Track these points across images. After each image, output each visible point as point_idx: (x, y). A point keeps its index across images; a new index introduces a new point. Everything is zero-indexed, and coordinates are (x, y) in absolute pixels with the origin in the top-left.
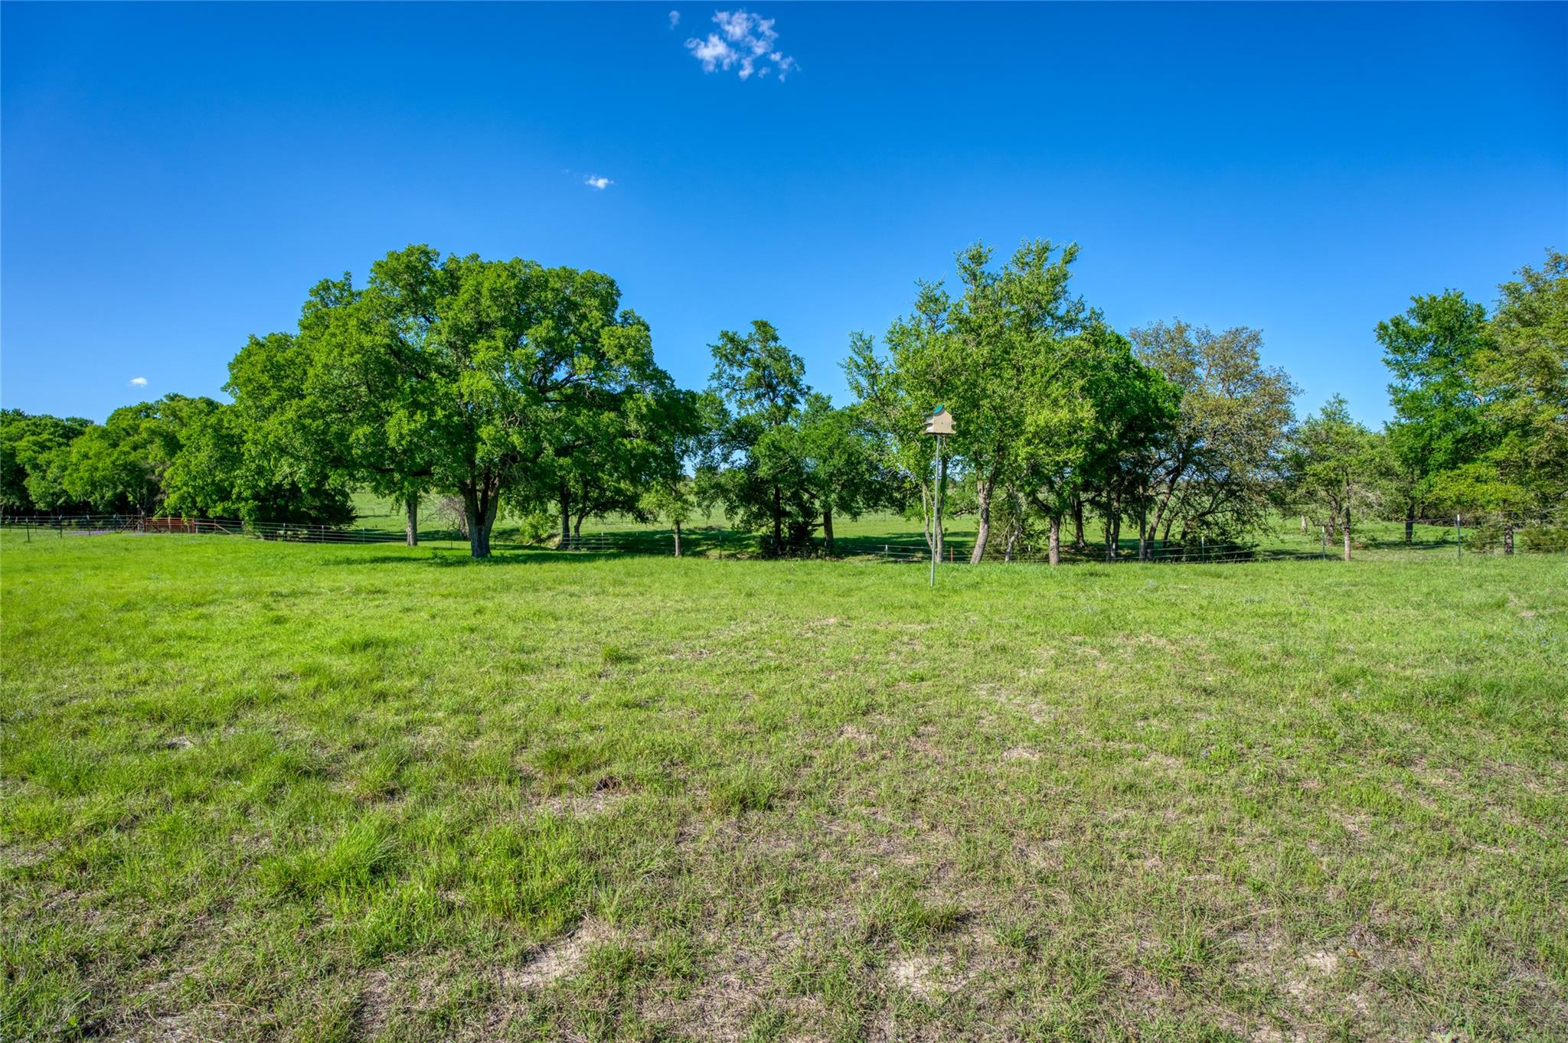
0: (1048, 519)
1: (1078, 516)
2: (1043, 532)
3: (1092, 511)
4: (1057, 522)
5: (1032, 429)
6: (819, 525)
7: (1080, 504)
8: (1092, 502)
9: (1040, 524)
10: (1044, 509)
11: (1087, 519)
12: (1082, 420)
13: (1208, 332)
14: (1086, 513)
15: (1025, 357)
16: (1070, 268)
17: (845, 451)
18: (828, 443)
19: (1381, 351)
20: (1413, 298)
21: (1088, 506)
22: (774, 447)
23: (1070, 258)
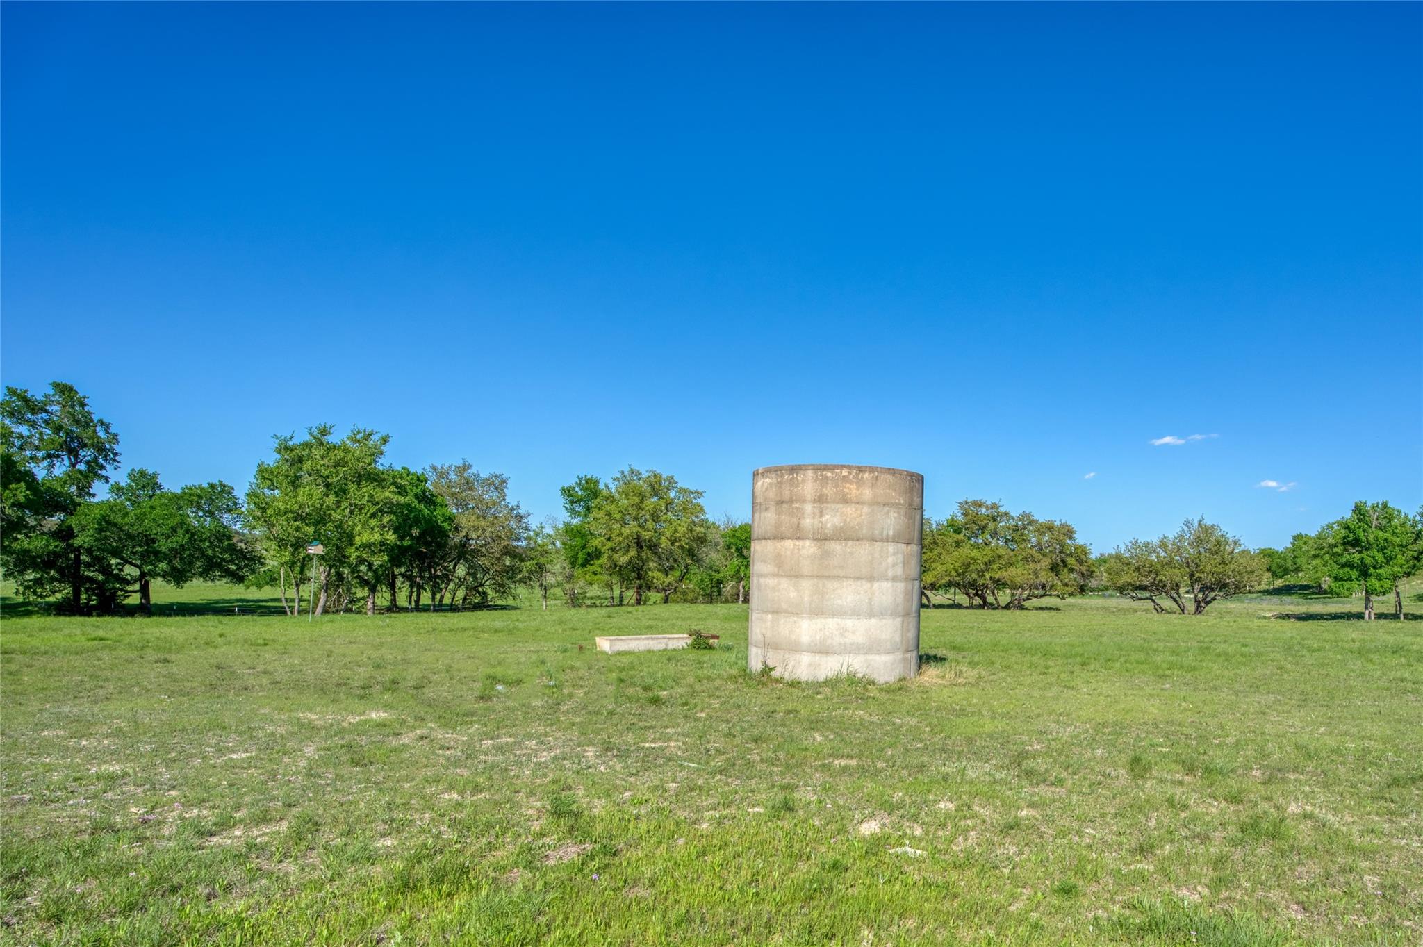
0: (366, 589)
1: (392, 586)
2: (363, 598)
3: (403, 583)
4: (373, 590)
5: (359, 543)
6: (135, 592)
7: (394, 577)
8: (403, 575)
9: (361, 593)
10: (364, 583)
11: (400, 588)
12: (388, 540)
13: (479, 475)
14: (398, 583)
15: (356, 499)
16: (384, 448)
17: (187, 531)
18: (171, 523)
19: (562, 501)
20: (578, 477)
21: (400, 579)
22: (106, 522)
23: (385, 441)
